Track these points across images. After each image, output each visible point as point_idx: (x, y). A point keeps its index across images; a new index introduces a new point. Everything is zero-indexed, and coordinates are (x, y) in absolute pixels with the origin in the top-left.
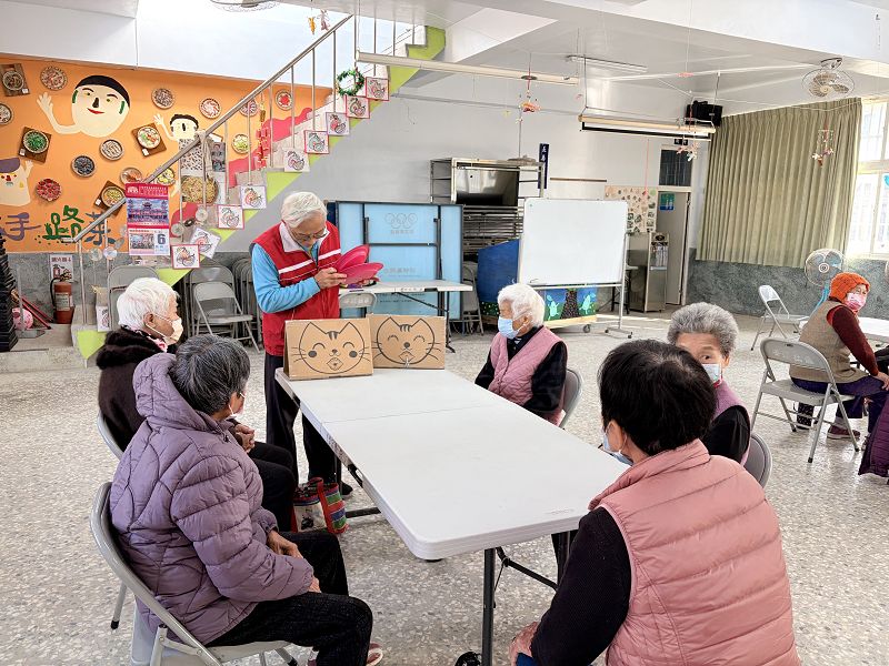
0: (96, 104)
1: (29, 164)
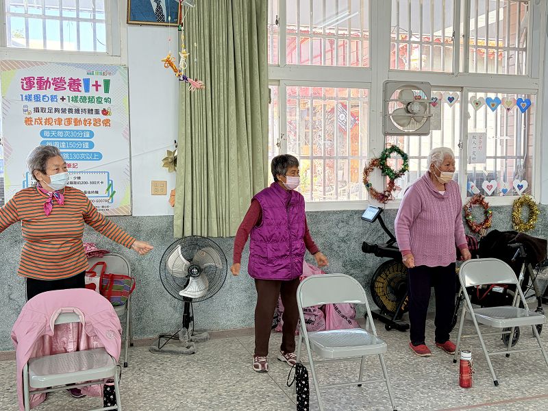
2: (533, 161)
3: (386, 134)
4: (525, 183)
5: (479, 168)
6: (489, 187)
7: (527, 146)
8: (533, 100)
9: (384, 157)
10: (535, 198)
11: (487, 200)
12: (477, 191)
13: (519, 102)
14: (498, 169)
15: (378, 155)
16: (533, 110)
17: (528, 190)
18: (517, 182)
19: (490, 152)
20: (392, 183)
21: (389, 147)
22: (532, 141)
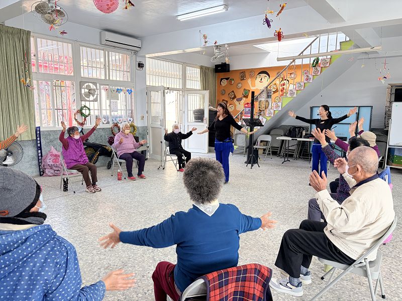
0: (261, 80)
1: (244, 99)
2: (134, 111)
3: (81, 101)
4: (132, 119)
5: (116, 113)
6: (120, 120)
7: (132, 106)
8: (133, 90)
9: (82, 109)
10: (135, 124)
11: (119, 125)
12: (116, 122)
13: (128, 90)
14: (122, 114)
15: (79, 109)
16: (133, 93)
17: (133, 121)
18: (129, 119)
19: (119, 108)
20: (85, 119)
21: (83, 106)
22: (133, 105)
